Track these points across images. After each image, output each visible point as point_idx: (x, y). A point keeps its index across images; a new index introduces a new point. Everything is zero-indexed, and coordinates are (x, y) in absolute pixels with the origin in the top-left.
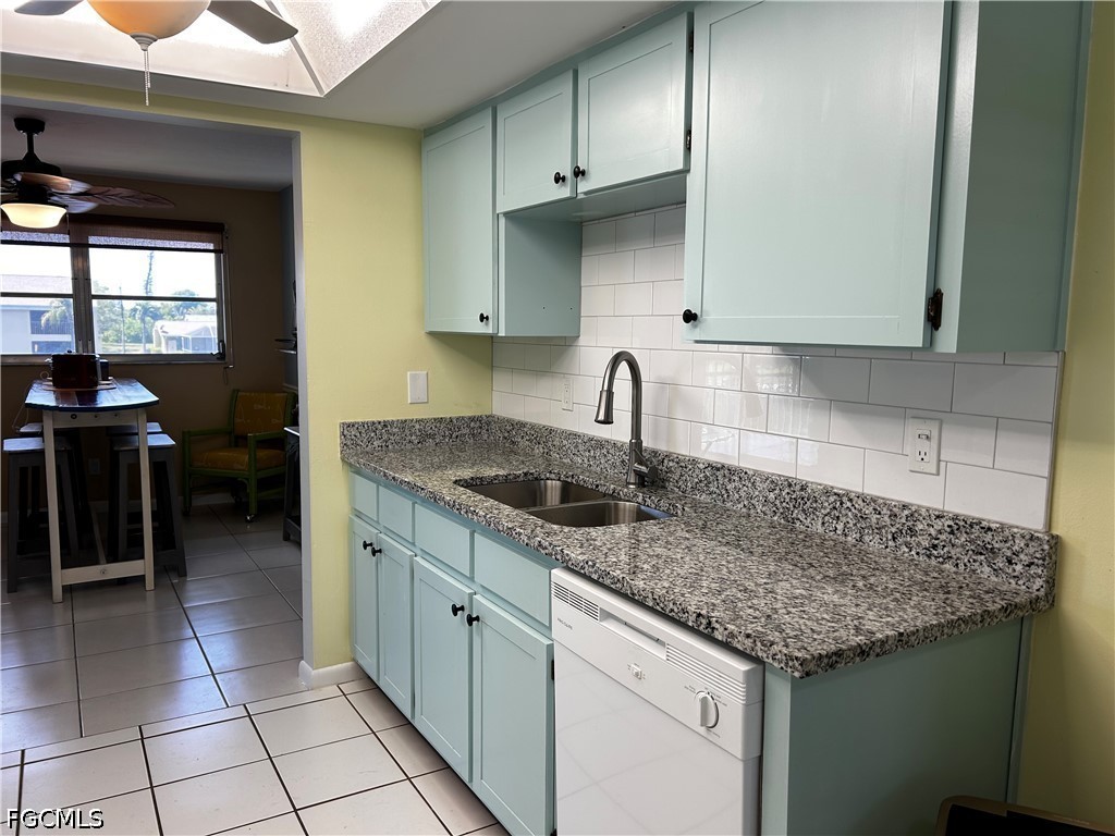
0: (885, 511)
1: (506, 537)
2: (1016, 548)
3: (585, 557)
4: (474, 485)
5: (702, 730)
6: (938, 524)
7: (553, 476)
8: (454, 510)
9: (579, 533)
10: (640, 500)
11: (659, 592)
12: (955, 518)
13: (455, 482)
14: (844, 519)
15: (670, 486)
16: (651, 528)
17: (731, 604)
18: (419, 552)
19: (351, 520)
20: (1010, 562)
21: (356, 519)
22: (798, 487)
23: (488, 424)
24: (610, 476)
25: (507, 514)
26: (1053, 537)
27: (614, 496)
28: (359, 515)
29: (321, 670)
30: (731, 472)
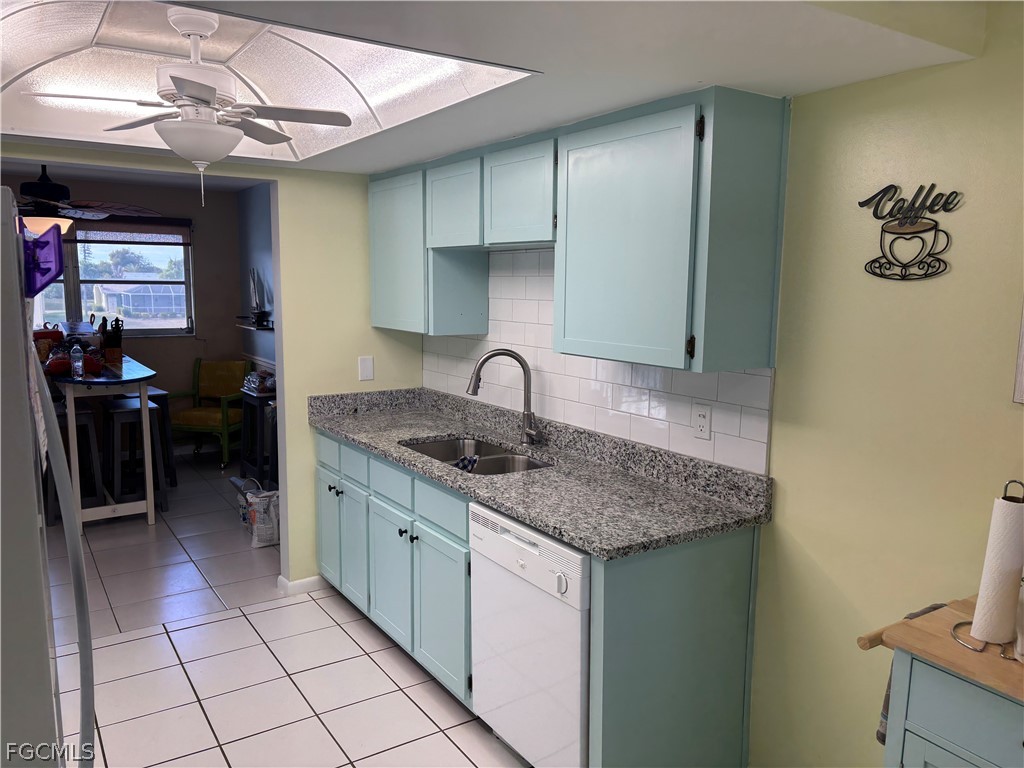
0: (680, 463)
1: (437, 482)
2: (750, 486)
3: (489, 495)
4: (413, 444)
5: (558, 595)
6: (710, 471)
7: (469, 436)
8: (399, 464)
9: (486, 479)
10: (530, 454)
11: (533, 515)
12: (719, 467)
13: (399, 442)
14: (657, 468)
15: (551, 444)
16: (536, 474)
17: (575, 522)
18: (372, 493)
19: (317, 469)
20: (747, 495)
21: (323, 469)
22: (630, 447)
23: (420, 394)
24: (510, 437)
25: (437, 467)
26: (769, 479)
27: (512, 451)
28: (323, 465)
29: (295, 582)
30: (590, 435)
